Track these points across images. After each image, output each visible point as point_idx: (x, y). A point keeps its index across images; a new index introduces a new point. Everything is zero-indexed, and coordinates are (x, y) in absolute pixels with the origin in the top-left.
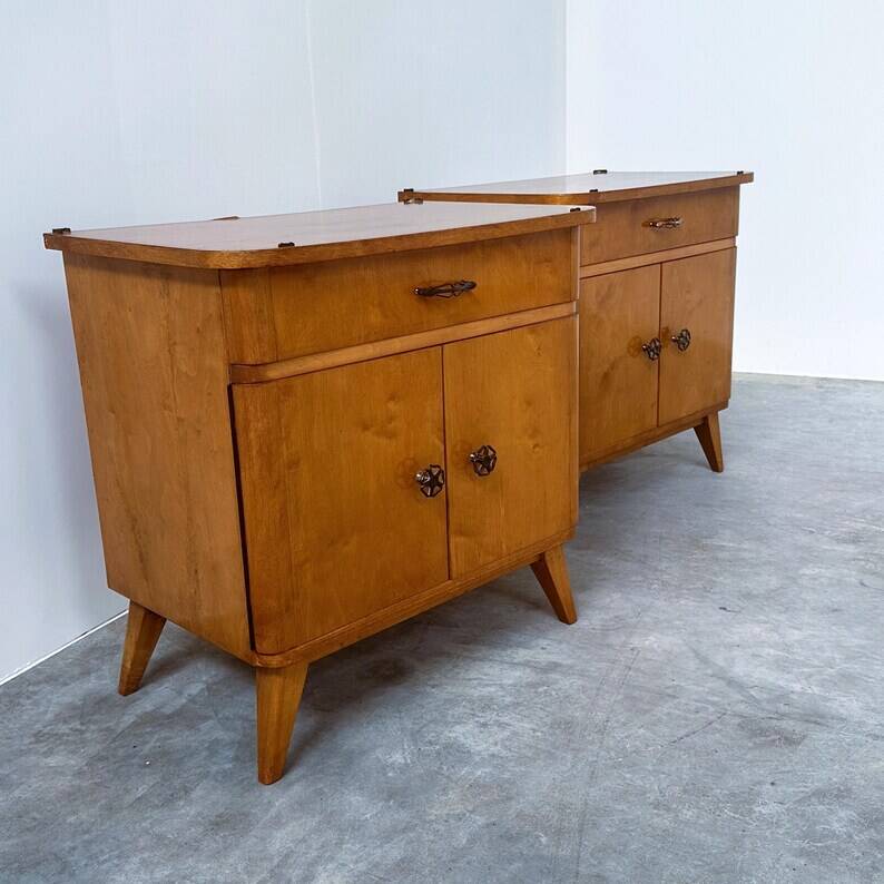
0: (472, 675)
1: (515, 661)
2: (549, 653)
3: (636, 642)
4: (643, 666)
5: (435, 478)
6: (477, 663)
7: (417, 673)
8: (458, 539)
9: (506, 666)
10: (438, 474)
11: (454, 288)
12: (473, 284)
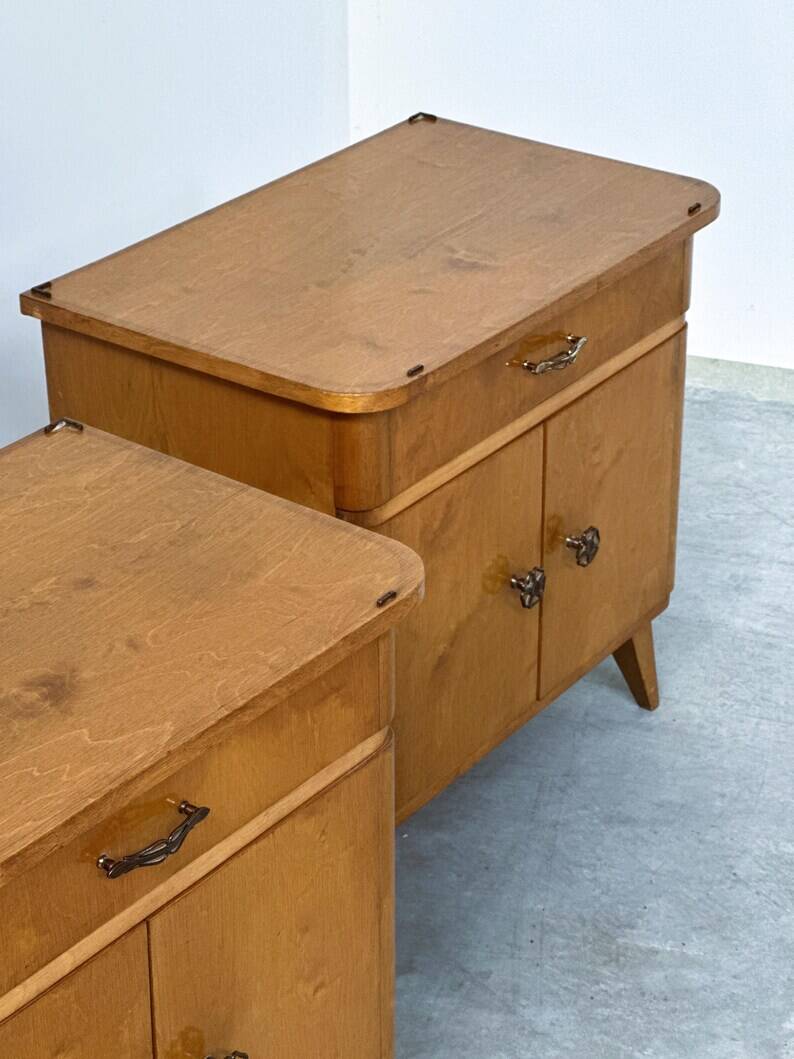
11: (171, 845)
12: (205, 812)
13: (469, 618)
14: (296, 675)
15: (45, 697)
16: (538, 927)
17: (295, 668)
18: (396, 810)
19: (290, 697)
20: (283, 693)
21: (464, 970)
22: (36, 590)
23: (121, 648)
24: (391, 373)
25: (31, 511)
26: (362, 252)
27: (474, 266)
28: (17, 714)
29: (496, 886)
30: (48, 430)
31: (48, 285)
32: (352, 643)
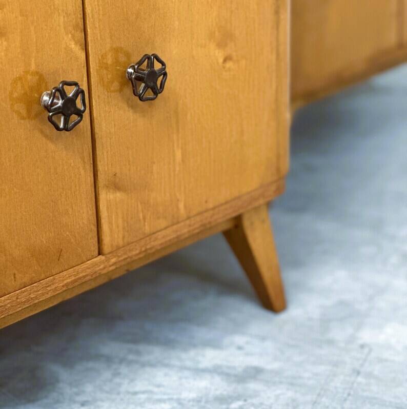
0: (139, 386)
1: (201, 366)
2: (247, 354)
3: (366, 336)
4: (377, 369)
5: (70, 103)
6: (148, 369)
7: (61, 385)
8: (111, 196)
9: (187, 373)
10: (76, 95)
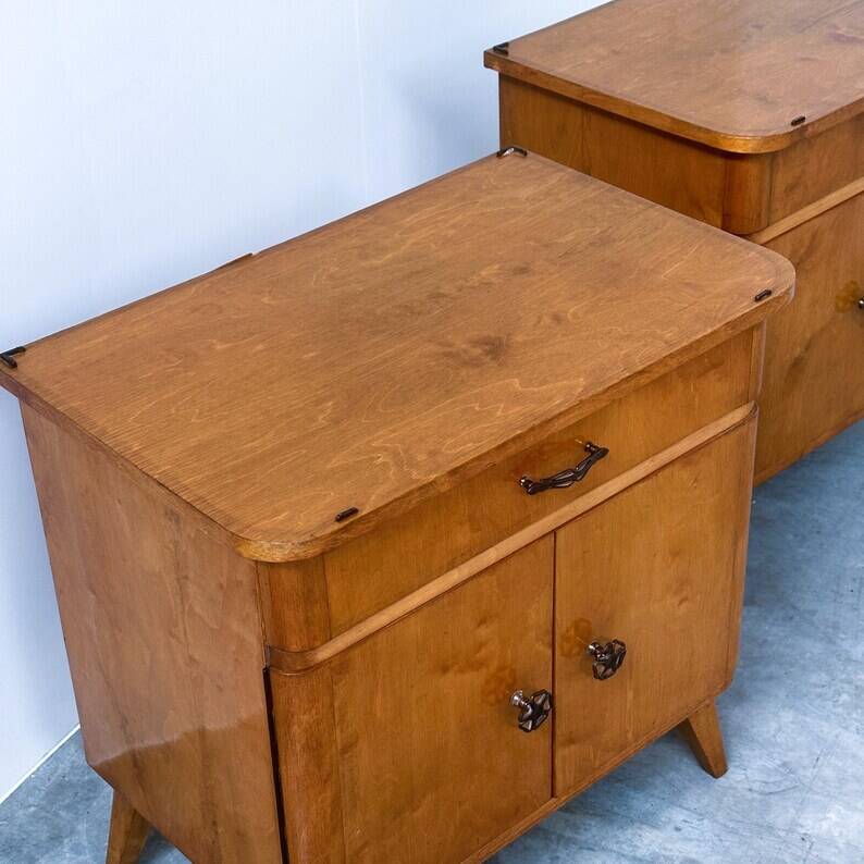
2: (685, 840)
3: (809, 821)
5: (539, 708)
8: (566, 750)
10: (544, 701)
11: (577, 474)
12: (605, 451)
13: (822, 330)
14: (685, 349)
15: (487, 353)
16: (858, 581)
17: (685, 344)
18: (755, 474)
19: (678, 368)
20: (674, 363)
21: (794, 608)
22: (483, 273)
23: (547, 320)
24: (778, 122)
25: (483, 214)
26: (760, 27)
27: (853, 40)
28: (465, 364)
29: (825, 547)
30: (499, 155)
31: (506, 45)
32: (733, 328)
